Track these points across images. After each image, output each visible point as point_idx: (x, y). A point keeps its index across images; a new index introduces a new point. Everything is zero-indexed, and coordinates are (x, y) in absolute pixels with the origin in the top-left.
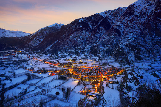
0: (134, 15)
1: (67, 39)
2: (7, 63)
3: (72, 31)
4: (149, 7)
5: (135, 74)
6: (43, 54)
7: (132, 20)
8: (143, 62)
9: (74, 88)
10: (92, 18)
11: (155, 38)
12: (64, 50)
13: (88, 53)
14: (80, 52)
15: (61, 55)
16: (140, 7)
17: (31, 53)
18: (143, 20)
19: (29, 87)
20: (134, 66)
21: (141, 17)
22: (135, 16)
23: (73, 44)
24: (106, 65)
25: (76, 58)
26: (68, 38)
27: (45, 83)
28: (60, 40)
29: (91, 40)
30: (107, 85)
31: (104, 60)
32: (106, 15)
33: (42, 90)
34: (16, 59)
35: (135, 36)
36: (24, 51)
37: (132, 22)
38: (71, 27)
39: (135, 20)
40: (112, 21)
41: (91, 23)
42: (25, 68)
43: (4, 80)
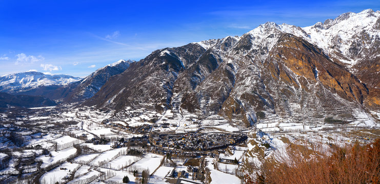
0: (251, 49)
1: (140, 85)
2: (44, 127)
3: (148, 72)
4: (270, 40)
5: (257, 142)
6: (101, 111)
7: (249, 57)
8: (267, 121)
9: (155, 171)
10: (185, 51)
11: (280, 84)
12: (135, 104)
13: (177, 108)
14: (163, 106)
15: (131, 113)
16: (259, 38)
17: (82, 110)
18: (264, 57)
19: (79, 168)
20: (256, 129)
21: (262, 54)
22: (253, 51)
23: (151, 94)
24: (212, 128)
25: (157, 116)
26: (143, 84)
27: (105, 161)
28: (129, 88)
29: (181, 85)
30: (216, 167)
31: (208, 119)
32: (209, 47)
33: (99, 173)
34: (59, 121)
35: (255, 82)
36: (71, 107)
37: (249, 60)
38: (147, 64)
39: (253, 57)
40: (219, 56)
41: (184, 58)
42: (73, 136)
43: (40, 155)
